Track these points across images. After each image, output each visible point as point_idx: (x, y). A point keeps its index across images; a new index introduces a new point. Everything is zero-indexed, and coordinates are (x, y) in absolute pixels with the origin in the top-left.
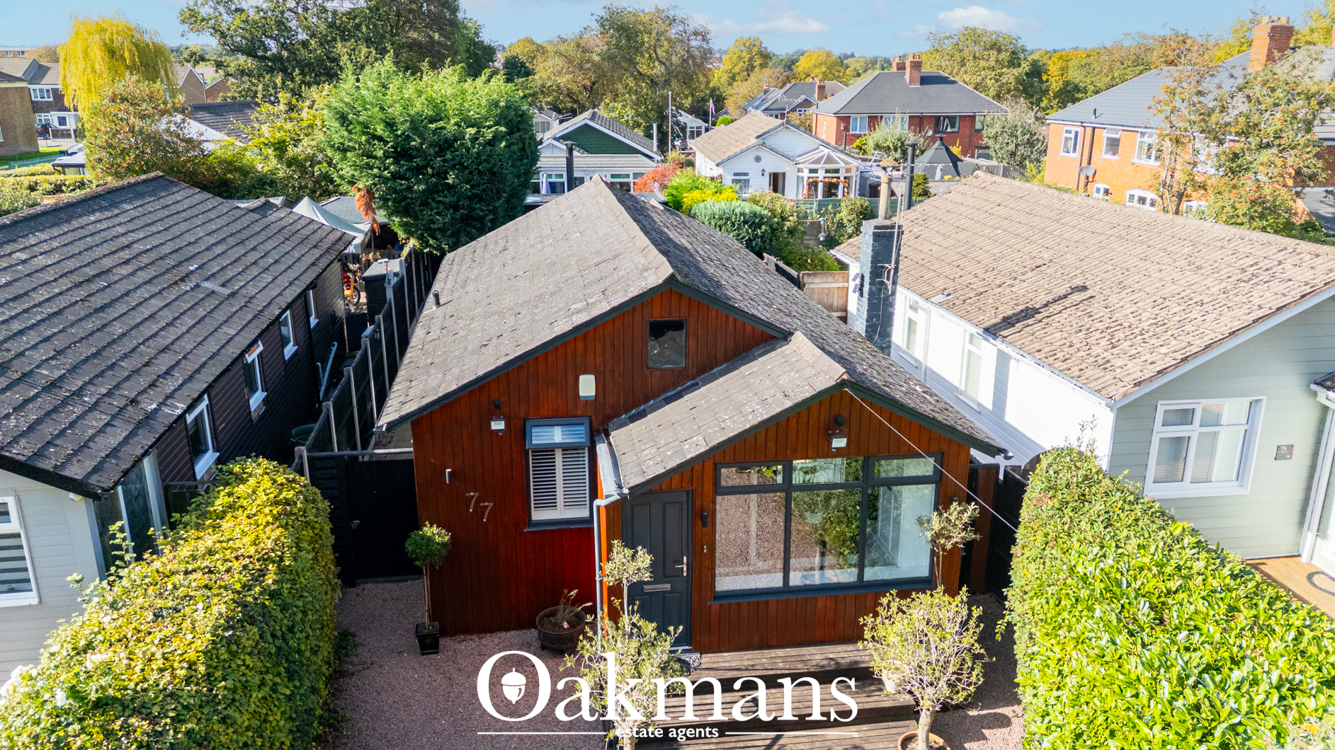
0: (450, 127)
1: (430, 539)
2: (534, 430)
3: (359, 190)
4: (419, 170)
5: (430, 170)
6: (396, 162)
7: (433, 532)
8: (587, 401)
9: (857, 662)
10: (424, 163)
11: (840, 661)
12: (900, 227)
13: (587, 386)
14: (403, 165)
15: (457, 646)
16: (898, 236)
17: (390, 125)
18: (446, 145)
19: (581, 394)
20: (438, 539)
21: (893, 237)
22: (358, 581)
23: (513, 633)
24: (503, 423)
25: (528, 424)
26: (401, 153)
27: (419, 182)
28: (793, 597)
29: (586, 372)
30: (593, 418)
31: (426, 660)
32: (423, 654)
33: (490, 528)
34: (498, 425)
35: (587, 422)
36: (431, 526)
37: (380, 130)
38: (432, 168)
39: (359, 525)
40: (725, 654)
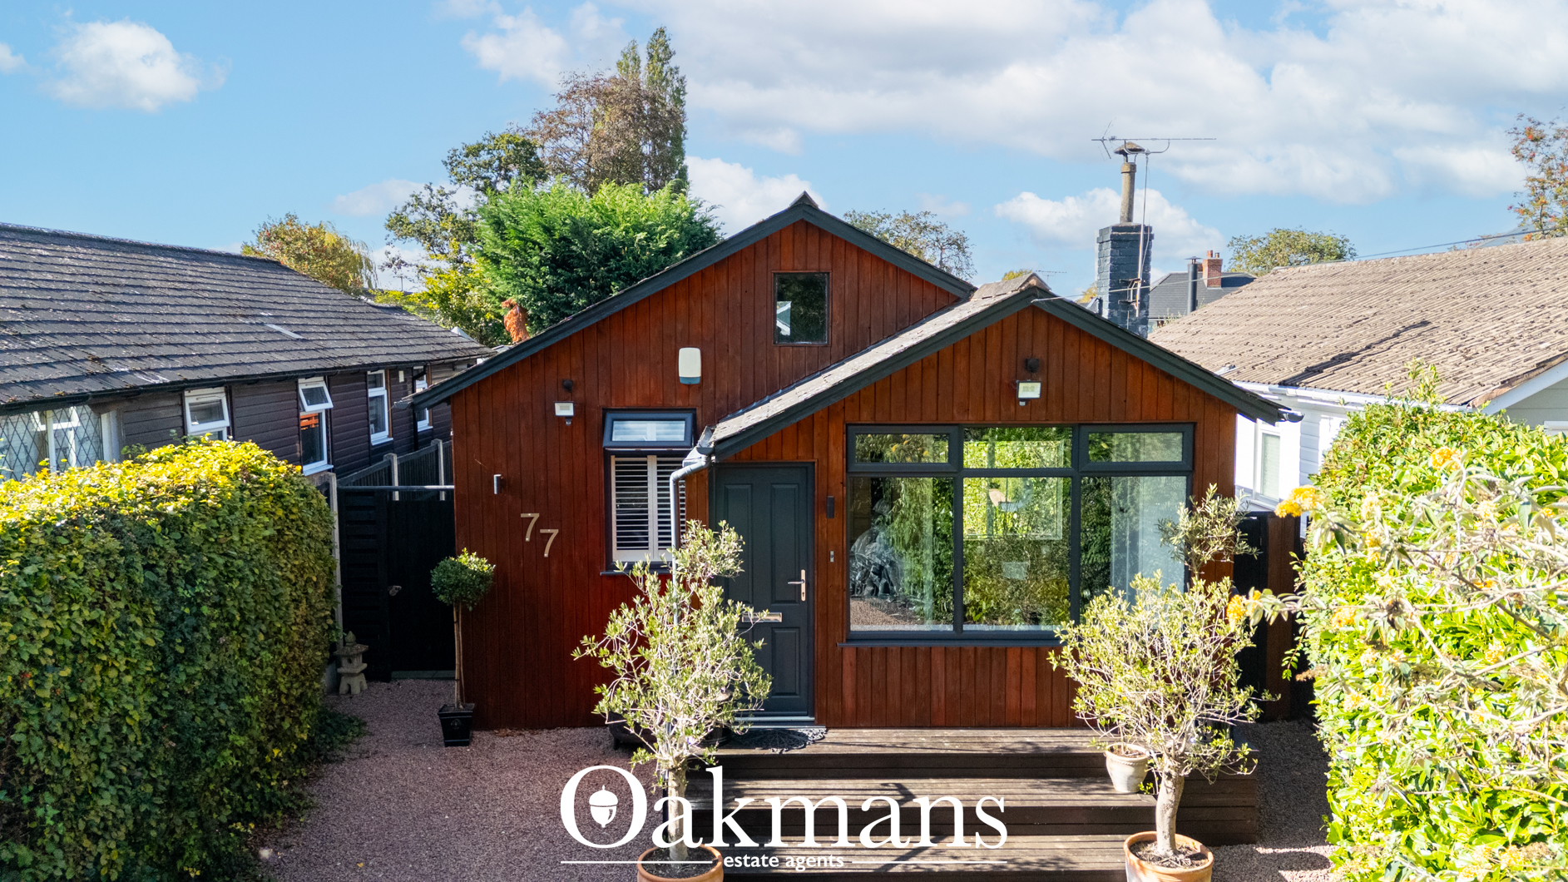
0: (618, 233)
1: (464, 568)
2: (616, 424)
3: (512, 306)
4: (580, 281)
5: (592, 282)
6: (553, 272)
7: (471, 561)
8: (690, 386)
9: (1067, 748)
10: (588, 274)
11: (1040, 745)
12: (1146, 229)
13: (690, 363)
14: (561, 275)
15: (498, 740)
16: (1145, 241)
17: (548, 230)
18: (613, 251)
19: (682, 374)
20: (473, 567)
21: (1138, 241)
22: (394, 674)
23: (579, 730)
24: (571, 406)
25: (609, 416)
26: (561, 260)
27: (579, 296)
28: (969, 645)
29: (689, 345)
30: (699, 412)
31: (449, 752)
32: (447, 745)
33: (554, 568)
34: (564, 410)
35: (689, 416)
36: (470, 554)
37: (538, 235)
38: (595, 279)
39: (400, 592)
40: (864, 731)
